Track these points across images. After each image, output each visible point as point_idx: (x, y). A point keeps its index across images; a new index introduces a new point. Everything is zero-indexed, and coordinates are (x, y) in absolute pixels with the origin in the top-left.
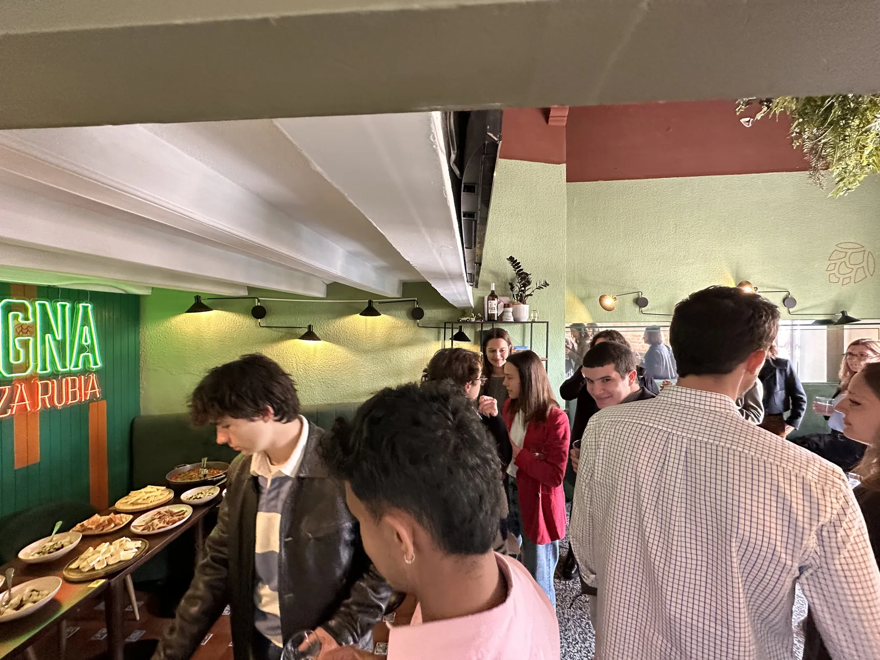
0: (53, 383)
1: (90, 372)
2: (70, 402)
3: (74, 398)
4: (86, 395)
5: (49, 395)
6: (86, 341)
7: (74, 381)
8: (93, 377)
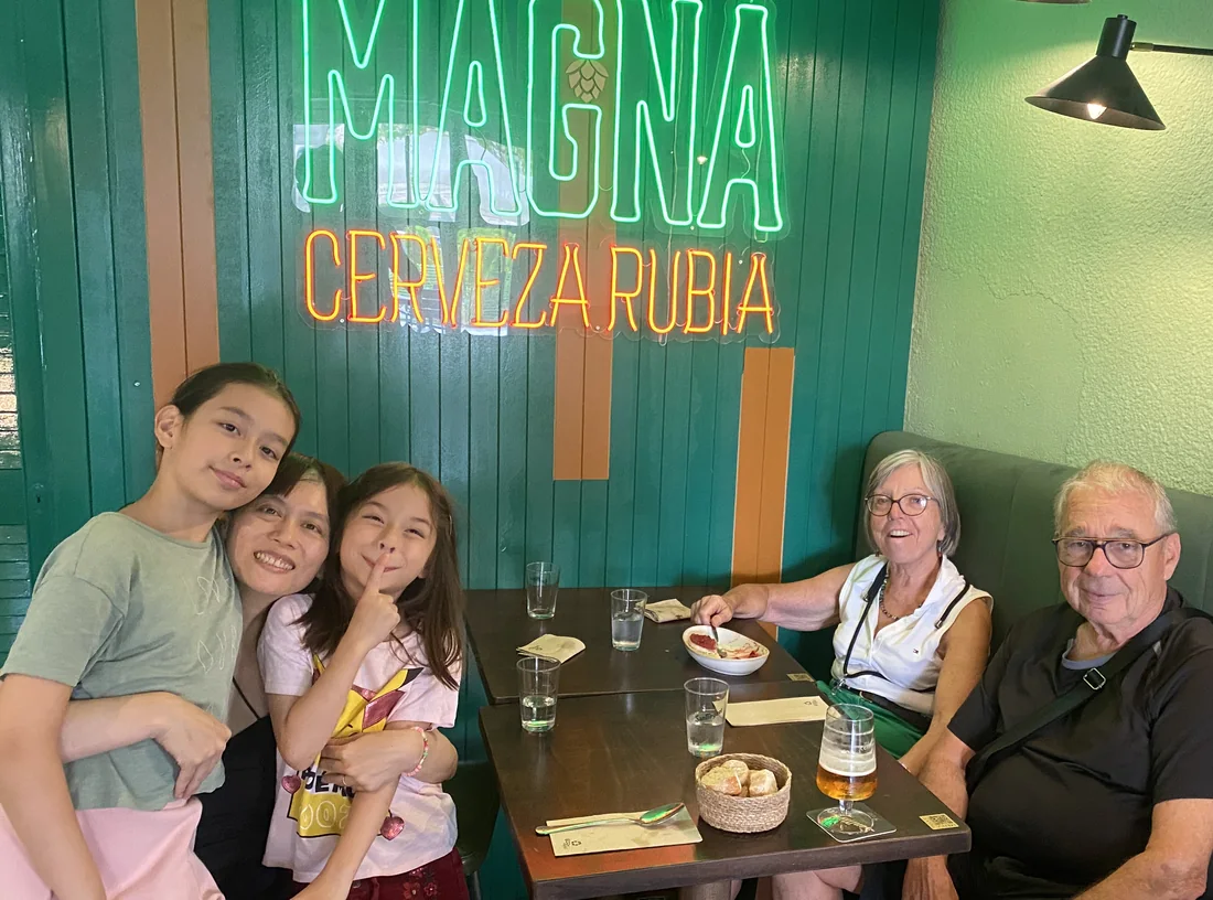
0: (648, 259)
1: (754, 246)
2: (688, 329)
3: (701, 319)
4: (734, 319)
5: (634, 295)
6: (745, 137)
7: (702, 264)
8: (759, 264)
